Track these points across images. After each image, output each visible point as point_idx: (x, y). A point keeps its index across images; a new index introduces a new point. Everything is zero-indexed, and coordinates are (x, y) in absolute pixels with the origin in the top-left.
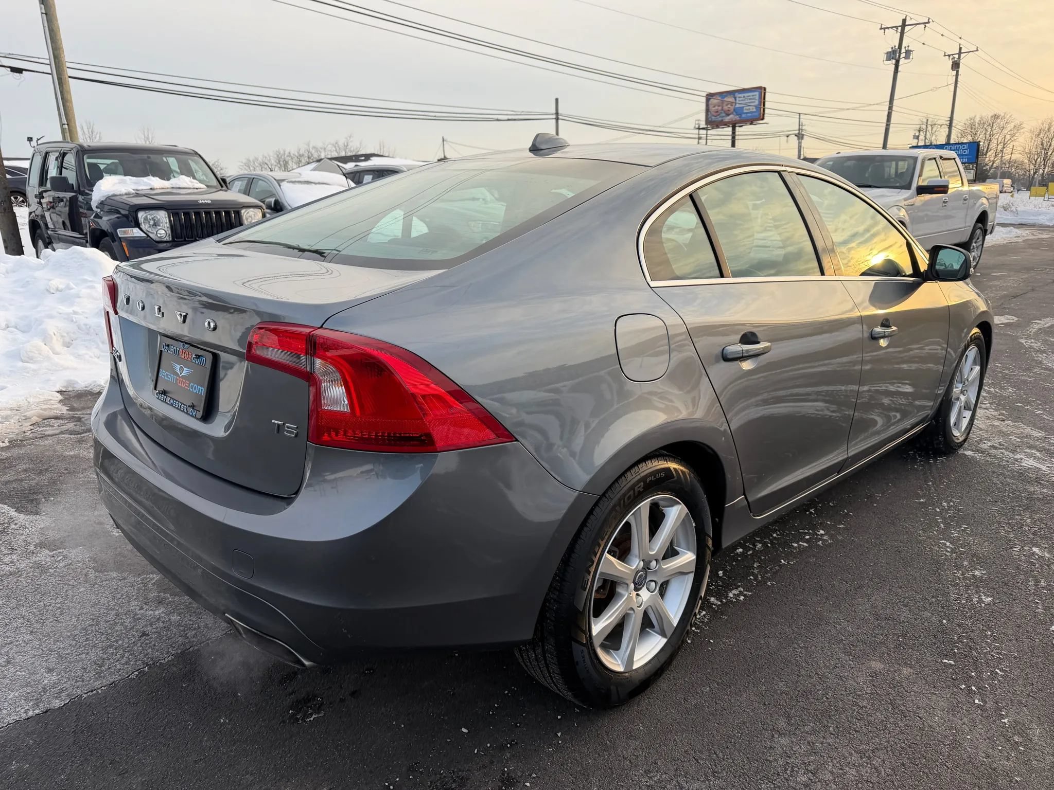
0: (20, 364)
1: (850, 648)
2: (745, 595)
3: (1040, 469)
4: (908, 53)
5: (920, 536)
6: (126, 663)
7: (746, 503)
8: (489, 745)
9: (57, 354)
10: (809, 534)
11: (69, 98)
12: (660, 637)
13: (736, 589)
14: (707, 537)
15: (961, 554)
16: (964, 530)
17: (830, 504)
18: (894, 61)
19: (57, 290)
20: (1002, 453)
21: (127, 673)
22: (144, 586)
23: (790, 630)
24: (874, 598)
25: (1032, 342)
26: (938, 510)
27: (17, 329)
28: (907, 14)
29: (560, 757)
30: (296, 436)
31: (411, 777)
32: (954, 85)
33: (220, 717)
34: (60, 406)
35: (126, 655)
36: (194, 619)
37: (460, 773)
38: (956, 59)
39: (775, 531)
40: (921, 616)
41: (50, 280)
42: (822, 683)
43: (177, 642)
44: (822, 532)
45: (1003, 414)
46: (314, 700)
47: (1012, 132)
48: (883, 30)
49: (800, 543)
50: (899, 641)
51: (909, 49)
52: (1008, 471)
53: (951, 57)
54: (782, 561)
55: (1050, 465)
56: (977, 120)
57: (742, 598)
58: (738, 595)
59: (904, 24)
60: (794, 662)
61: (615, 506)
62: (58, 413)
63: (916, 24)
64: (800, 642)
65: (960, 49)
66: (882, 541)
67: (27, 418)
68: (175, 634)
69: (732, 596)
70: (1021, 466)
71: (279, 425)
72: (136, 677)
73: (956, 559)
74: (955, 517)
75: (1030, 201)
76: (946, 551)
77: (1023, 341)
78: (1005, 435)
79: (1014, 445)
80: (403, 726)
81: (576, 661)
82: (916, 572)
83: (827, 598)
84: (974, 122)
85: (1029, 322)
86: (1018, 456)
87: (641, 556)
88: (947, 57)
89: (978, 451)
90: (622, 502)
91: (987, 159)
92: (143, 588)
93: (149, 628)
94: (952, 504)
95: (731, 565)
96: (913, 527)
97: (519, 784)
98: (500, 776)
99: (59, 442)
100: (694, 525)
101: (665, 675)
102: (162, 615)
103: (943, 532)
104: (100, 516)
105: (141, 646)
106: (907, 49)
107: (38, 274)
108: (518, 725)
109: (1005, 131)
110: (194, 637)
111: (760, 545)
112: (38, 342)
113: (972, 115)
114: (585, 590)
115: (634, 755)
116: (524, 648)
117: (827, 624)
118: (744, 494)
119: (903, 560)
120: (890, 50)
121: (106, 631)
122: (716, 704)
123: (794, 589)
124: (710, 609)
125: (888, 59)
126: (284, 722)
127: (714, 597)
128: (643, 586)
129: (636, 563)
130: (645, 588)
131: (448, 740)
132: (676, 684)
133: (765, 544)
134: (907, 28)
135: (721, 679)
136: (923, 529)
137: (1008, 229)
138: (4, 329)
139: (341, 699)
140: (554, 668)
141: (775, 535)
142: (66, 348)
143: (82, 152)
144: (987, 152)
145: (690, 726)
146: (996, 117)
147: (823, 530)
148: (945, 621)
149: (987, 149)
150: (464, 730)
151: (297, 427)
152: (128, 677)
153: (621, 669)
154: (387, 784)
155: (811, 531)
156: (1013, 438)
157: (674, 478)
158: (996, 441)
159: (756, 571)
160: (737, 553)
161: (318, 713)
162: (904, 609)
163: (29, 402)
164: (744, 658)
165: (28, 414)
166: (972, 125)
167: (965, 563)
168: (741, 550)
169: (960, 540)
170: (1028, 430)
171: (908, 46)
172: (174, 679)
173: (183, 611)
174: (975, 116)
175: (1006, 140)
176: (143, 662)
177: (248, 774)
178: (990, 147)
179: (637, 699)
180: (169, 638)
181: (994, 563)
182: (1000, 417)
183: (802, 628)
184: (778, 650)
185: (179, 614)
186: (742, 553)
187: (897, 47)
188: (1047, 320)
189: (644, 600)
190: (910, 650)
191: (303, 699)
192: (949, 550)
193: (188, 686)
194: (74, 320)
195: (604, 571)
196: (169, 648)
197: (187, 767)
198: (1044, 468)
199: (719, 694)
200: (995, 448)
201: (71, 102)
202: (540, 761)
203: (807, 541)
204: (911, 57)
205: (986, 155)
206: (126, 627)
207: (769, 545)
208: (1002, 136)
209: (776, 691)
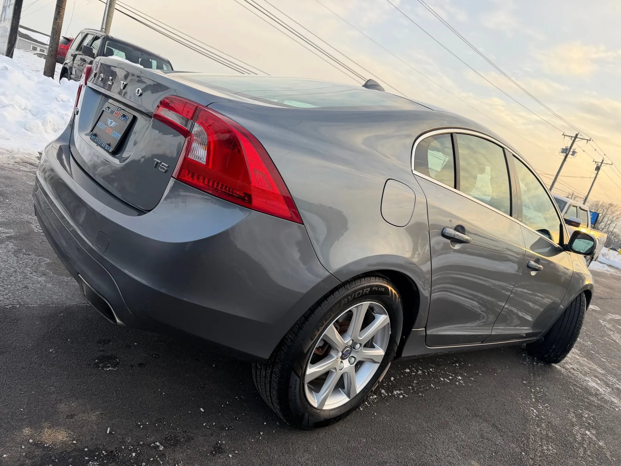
0: (24, 130)
1: (461, 448)
2: (404, 396)
3: (598, 390)
4: (574, 153)
5: (519, 401)
6: (7, 299)
7: (425, 334)
8: (214, 424)
9: (47, 133)
10: (452, 376)
11: (111, 16)
12: (346, 396)
13: (400, 390)
14: (395, 344)
15: (542, 419)
16: (547, 407)
17: (469, 365)
18: (565, 154)
19: (62, 100)
20: (577, 374)
21: (5, 304)
22: (39, 263)
23: (426, 424)
24: (483, 425)
25: (606, 324)
26: (533, 390)
27: (30, 112)
28: (579, 132)
29: (257, 447)
30: (166, 172)
31: (157, 425)
32: (594, 179)
33: (51, 348)
34: (36, 159)
35: (9, 294)
36: (61, 290)
37: (189, 434)
38: (599, 165)
39: (432, 368)
40: (509, 445)
41: (60, 94)
42: (438, 462)
43: (45, 298)
44: (460, 378)
45: (583, 354)
46: (114, 359)
47: (618, 216)
48: (564, 136)
49: (446, 379)
50: (493, 455)
51: (576, 151)
52: (579, 384)
53: (597, 163)
54: (432, 385)
55: (605, 390)
56: (600, 203)
57: (401, 396)
58: (400, 395)
59: (576, 137)
60: (423, 443)
61: (348, 295)
62: (33, 162)
63: (583, 139)
64: (430, 434)
65: (603, 160)
66: (495, 395)
67: (14, 158)
68: (45, 294)
69: (395, 393)
70: (588, 385)
71: (157, 163)
72: (9, 308)
73: (538, 421)
74: (542, 398)
75: (618, 256)
76: (533, 414)
77: (601, 321)
78: (582, 365)
79: (585, 372)
80: (164, 393)
81: (290, 385)
82: (512, 420)
83: (454, 415)
84: (599, 204)
85: (606, 313)
86: (587, 379)
87: (352, 337)
88: (594, 163)
89: (564, 368)
90: (353, 295)
91: (600, 226)
92: (38, 264)
93: (31, 285)
94: (542, 390)
95: (400, 376)
96: (516, 394)
97: (225, 453)
98: (215, 445)
99: (26, 176)
100: (390, 333)
101: (341, 423)
102: (42, 281)
103: (534, 403)
104: (31, 219)
105: (21, 293)
106: (574, 150)
107: (54, 88)
108: (238, 419)
109: (614, 215)
110: (56, 299)
111: (421, 372)
112: (39, 122)
113: (598, 200)
114: (312, 340)
115: (305, 463)
116: (260, 367)
117: (450, 429)
118: (425, 328)
119: (505, 410)
120: (565, 148)
121: (4, 278)
122: (368, 451)
123: (435, 402)
124: (380, 396)
125: (562, 152)
126: (89, 365)
127: (384, 390)
128: (347, 358)
129: (348, 341)
130: (347, 360)
131: (189, 412)
132: (345, 431)
133: (424, 372)
134: (577, 139)
135: (375, 437)
136: (521, 398)
137: (603, 265)
138: (23, 110)
139: (131, 365)
140: (275, 385)
141: (431, 370)
142: (53, 132)
143: (107, 38)
144: (601, 223)
145: (346, 458)
146: (611, 205)
147: (461, 377)
148: (523, 453)
149: (602, 221)
150: (202, 410)
151: (168, 166)
152: (4, 306)
153: (315, 405)
154: (139, 424)
155: (453, 375)
156: (586, 368)
157: (389, 295)
158: (575, 366)
159: (414, 385)
160: (406, 372)
161: (114, 367)
162: (500, 438)
163: (19, 151)
164: (393, 431)
165: (16, 156)
166: (597, 205)
167: (543, 425)
168: (408, 370)
169: (543, 411)
170: (595, 367)
171: (575, 149)
172: (32, 317)
173: (56, 283)
174: (600, 201)
175: (613, 220)
176: (18, 302)
177: (53, 386)
178: (603, 220)
179: (319, 430)
180: (41, 295)
181: (560, 431)
182: (580, 355)
183: (434, 426)
184: (415, 434)
185: (53, 285)
186: (408, 373)
187: (569, 148)
188: (617, 316)
189: (344, 367)
190: (498, 463)
191: (108, 356)
192: (535, 414)
193: (39, 324)
194: (65, 118)
195: (327, 334)
196: (37, 300)
197: (16, 368)
198: (601, 390)
199: (371, 446)
200: (574, 369)
201: (112, 18)
202: (244, 444)
203: (449, 379)
204: (575, 155)
205: (600, 223)
206: (16, 280)
207: (426, 374)
208: (611, 217)
209: (407, 457)
